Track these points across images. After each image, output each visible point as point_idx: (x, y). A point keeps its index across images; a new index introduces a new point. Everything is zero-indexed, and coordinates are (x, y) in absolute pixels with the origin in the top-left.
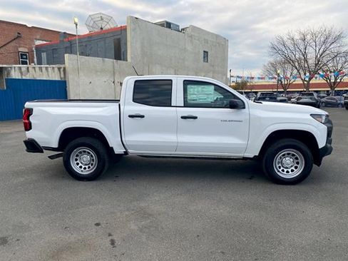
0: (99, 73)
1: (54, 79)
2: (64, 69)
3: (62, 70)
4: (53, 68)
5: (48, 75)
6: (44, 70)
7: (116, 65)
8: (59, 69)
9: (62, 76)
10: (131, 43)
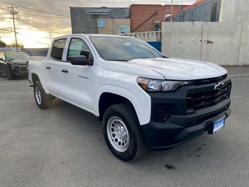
0: (188, 34)
1: (152, 41)
2: (161, 33)
3: (159, 34)
4: (153, 33)
5: (149, 39)
6: (146, 35)
7: (205, 26)
8: (157, 33)
9: (159, 38)
10: (224, 5)
